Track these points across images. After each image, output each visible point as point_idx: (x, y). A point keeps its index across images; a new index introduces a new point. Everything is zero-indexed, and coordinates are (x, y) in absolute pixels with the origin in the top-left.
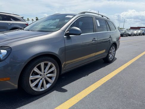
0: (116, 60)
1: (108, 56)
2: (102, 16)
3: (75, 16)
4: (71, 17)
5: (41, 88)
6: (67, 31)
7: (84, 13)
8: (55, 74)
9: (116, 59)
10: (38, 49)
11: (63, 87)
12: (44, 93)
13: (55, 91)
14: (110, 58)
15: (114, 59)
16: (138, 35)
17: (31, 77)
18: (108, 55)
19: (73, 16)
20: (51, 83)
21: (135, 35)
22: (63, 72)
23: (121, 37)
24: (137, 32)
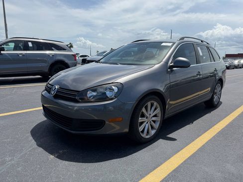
0: (222, 105)
1: (212, 98)
2: (202, 41)
3: (174, 43)
4: (170, 44)
5: (147, 135)
6: (171, 63)
7: (183, 38)
8: (160, 118)
9: (221, 103)
10: (145, 87)
11: (168, 136)
12: (149, 141)
13: (161, 140)
14: (214, 100)
15: (219, 103)
16: (241, 68)
17: (140, 118)
18: (213, 96)
19: (172, 44)
20: (155, 129)
21: (236, 67)
22: (166, 116)
23: (227, 70)
24: (238, 62)
